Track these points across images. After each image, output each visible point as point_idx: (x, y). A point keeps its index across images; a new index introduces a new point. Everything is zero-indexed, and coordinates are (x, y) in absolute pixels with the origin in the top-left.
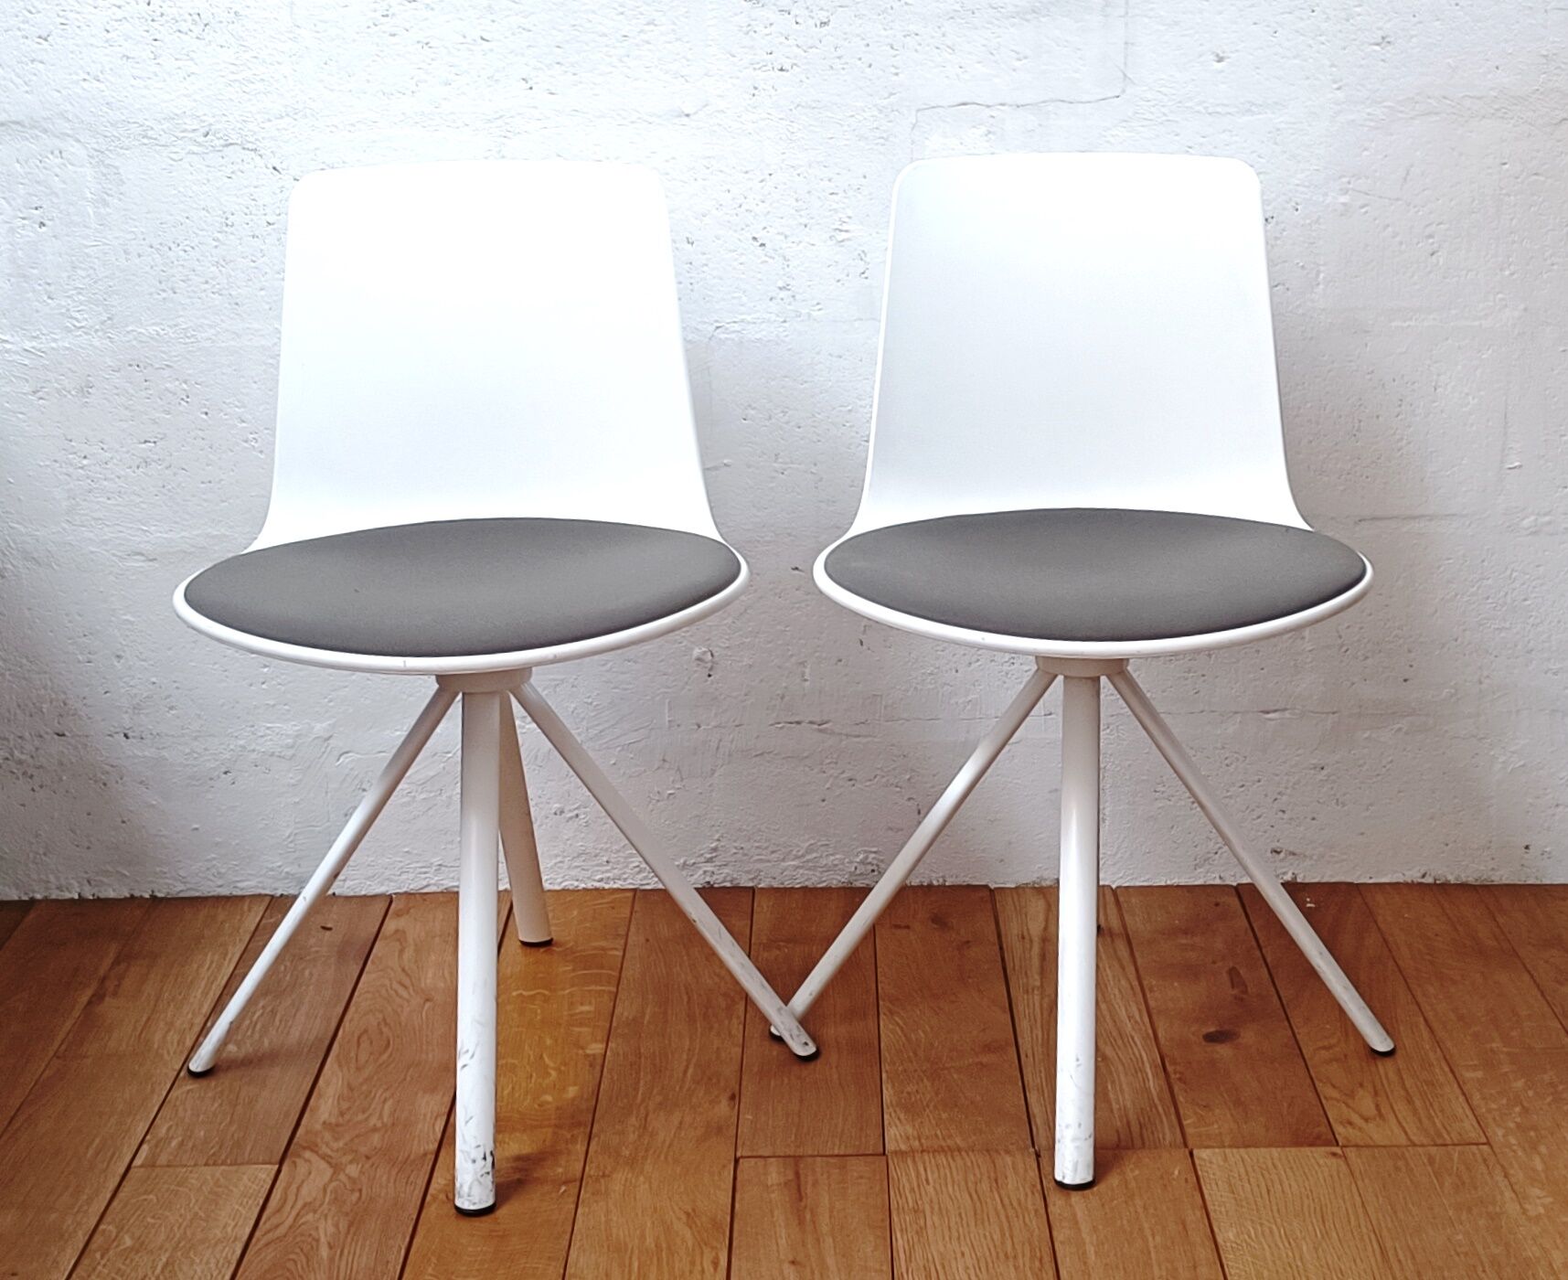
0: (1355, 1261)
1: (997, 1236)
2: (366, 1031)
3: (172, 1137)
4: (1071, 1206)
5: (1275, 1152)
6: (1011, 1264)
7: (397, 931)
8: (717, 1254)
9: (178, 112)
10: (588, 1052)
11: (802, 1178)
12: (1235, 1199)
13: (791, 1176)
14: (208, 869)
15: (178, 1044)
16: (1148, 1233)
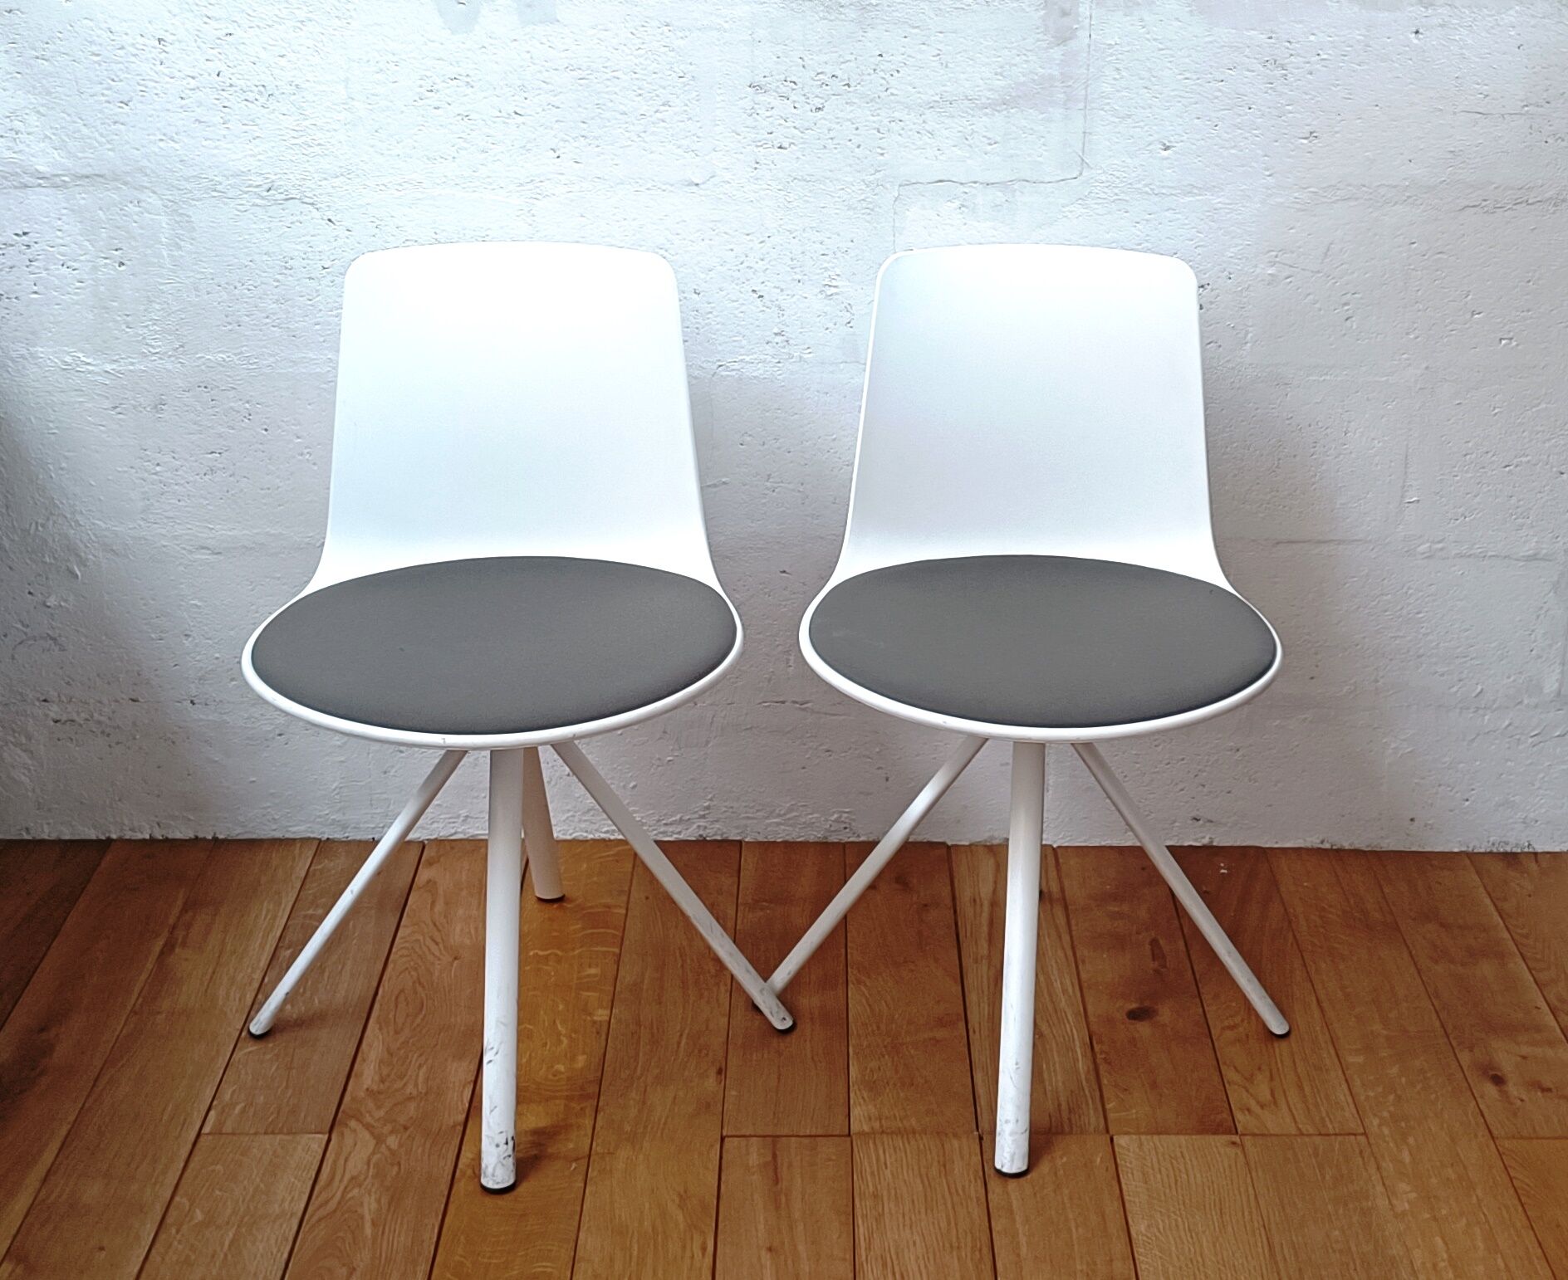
0: (1246, 1258)
1: (943, 1225)
2: (402, 991)
3: (237, 1104)
4: (1007, 1193)
5: (1182, 1139)
6: (955, 1253)
7: (429, 881)
8: (705, 1239)
9: (245, 170)
10: (595, 1018)
11: (779, 1161)
12: (1148, 1189)
13: (769, 1158)
14: (264, 815)
15: (240, 1000)
16: (1073, 1225)
